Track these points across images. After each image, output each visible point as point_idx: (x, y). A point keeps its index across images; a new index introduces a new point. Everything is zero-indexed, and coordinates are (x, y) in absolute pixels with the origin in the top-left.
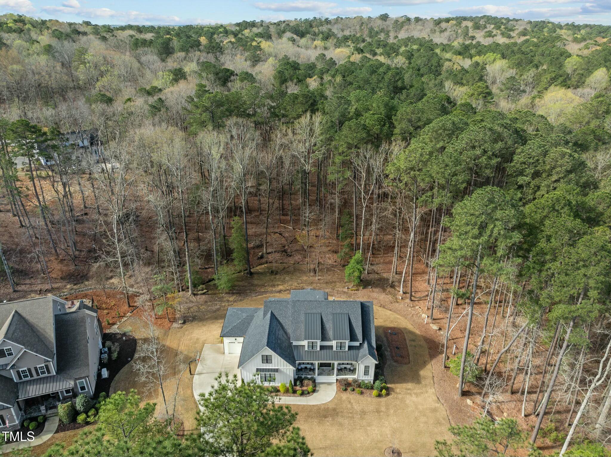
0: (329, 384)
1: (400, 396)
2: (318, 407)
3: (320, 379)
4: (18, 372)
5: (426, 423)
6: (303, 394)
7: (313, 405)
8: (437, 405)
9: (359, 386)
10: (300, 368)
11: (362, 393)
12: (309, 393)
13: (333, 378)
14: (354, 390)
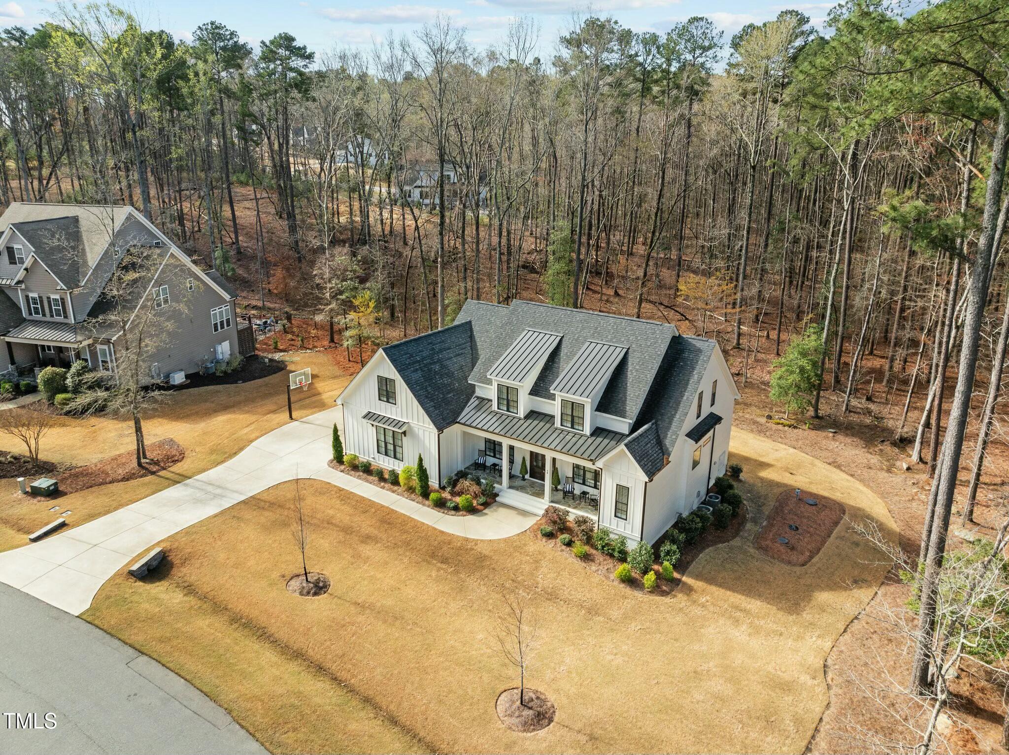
0: (524, 513)
1: (697, 611)
2: (447, 540)
3: (509, 496)
4: (27, 297)
5: (720, 698)
6: (440, 504)
7: (442, 532)
8: (805, 678)
9: (589, 540)
10: (481, 461)
11: (586, 558)
12: (456, 508)
13: (539, 506)
14: (569, 544)
